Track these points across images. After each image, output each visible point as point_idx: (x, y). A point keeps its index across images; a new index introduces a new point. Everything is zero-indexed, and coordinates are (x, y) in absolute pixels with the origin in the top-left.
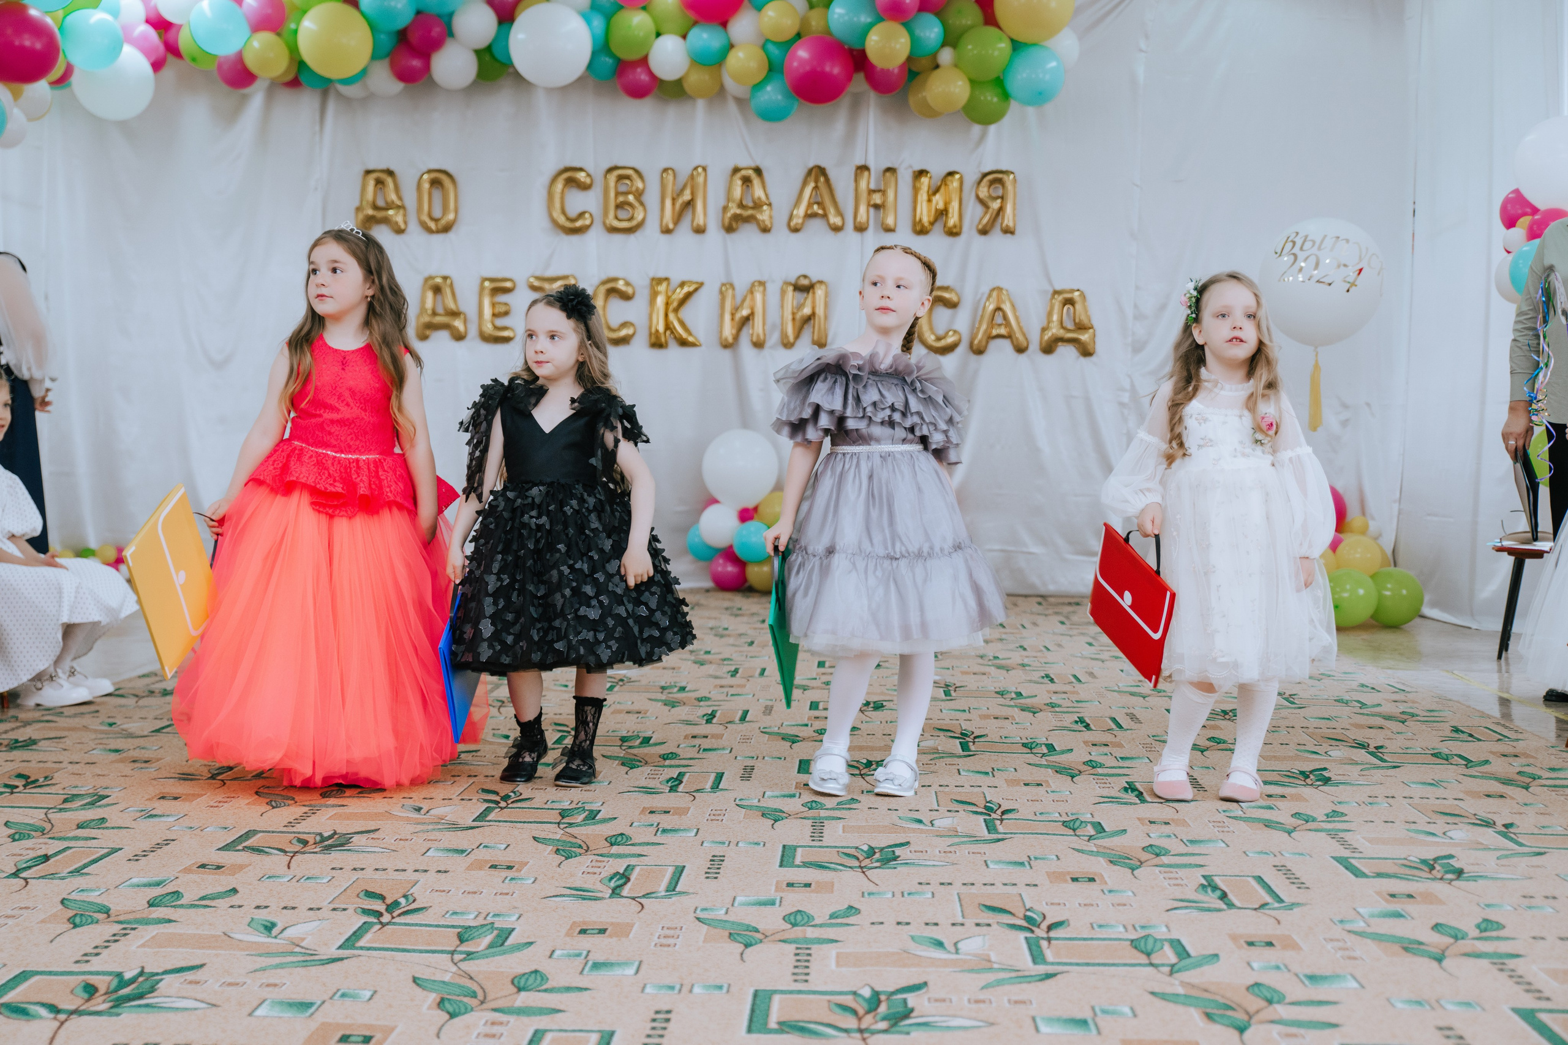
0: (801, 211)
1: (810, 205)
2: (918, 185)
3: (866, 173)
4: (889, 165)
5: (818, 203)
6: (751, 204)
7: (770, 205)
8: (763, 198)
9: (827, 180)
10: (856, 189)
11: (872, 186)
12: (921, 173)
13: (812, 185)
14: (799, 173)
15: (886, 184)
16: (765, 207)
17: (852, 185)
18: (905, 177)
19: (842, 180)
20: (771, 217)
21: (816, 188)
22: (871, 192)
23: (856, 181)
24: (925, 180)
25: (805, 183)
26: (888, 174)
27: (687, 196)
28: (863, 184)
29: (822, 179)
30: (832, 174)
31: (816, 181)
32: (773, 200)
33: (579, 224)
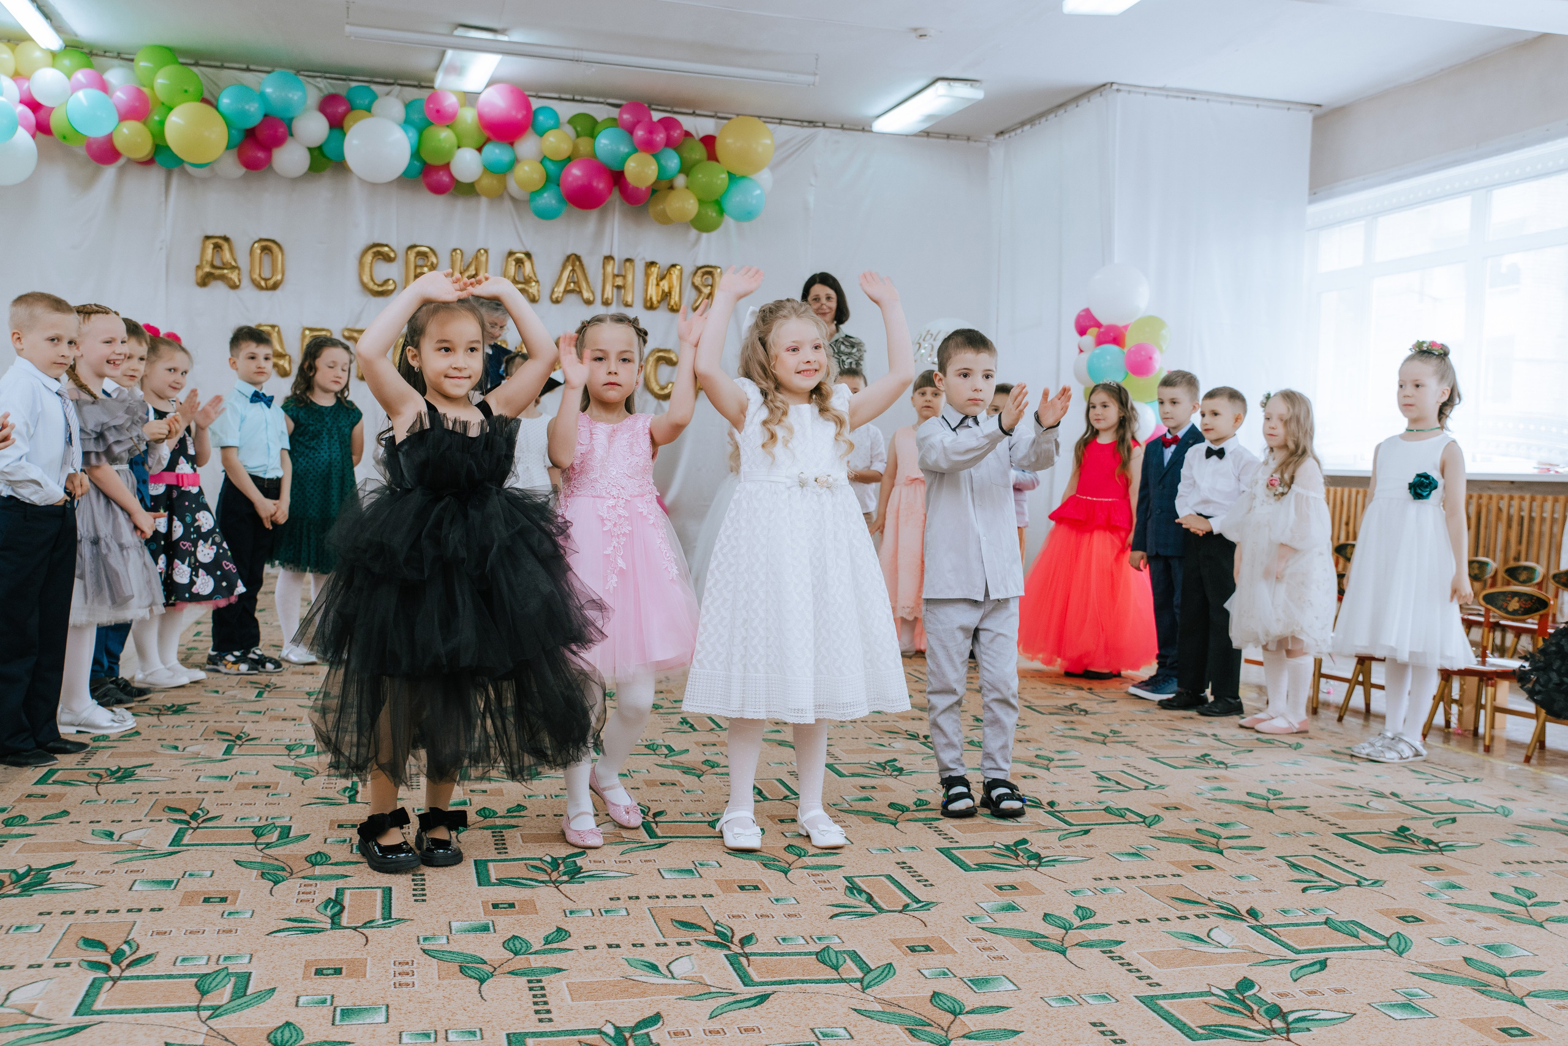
0: (561, 288)
1: (568, 283)
2: (649, 272)
3: (612, 262)
4: (629, 257)
5: (574, 283)
6: (522, 280)
7: (537, 282)
8: (532, 275)
9: (581, 265)
10: (604, 274)
11: (616, 272)
12: (652, 264)
13: (570, 268)
14: (559, 259)
15: (626, 271)
16: (534, 284)
17: (601, 271)
18: (640, 266)
19: (593, 265)
20: (538, 291)
21: (573, 270)
22: (615, 276)
23: (604, 267)
24: (654, 270)
25: (564, 267)
26: (628, 264)
27: (472, 271)
28: (609, 269)
29: (578, 263)
30: (585, 260)
31: (573, 266)
32: (539, 278)
33: (384, 288)
